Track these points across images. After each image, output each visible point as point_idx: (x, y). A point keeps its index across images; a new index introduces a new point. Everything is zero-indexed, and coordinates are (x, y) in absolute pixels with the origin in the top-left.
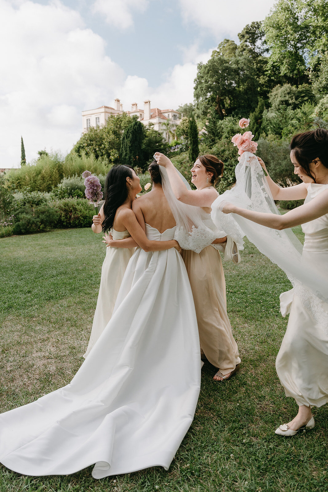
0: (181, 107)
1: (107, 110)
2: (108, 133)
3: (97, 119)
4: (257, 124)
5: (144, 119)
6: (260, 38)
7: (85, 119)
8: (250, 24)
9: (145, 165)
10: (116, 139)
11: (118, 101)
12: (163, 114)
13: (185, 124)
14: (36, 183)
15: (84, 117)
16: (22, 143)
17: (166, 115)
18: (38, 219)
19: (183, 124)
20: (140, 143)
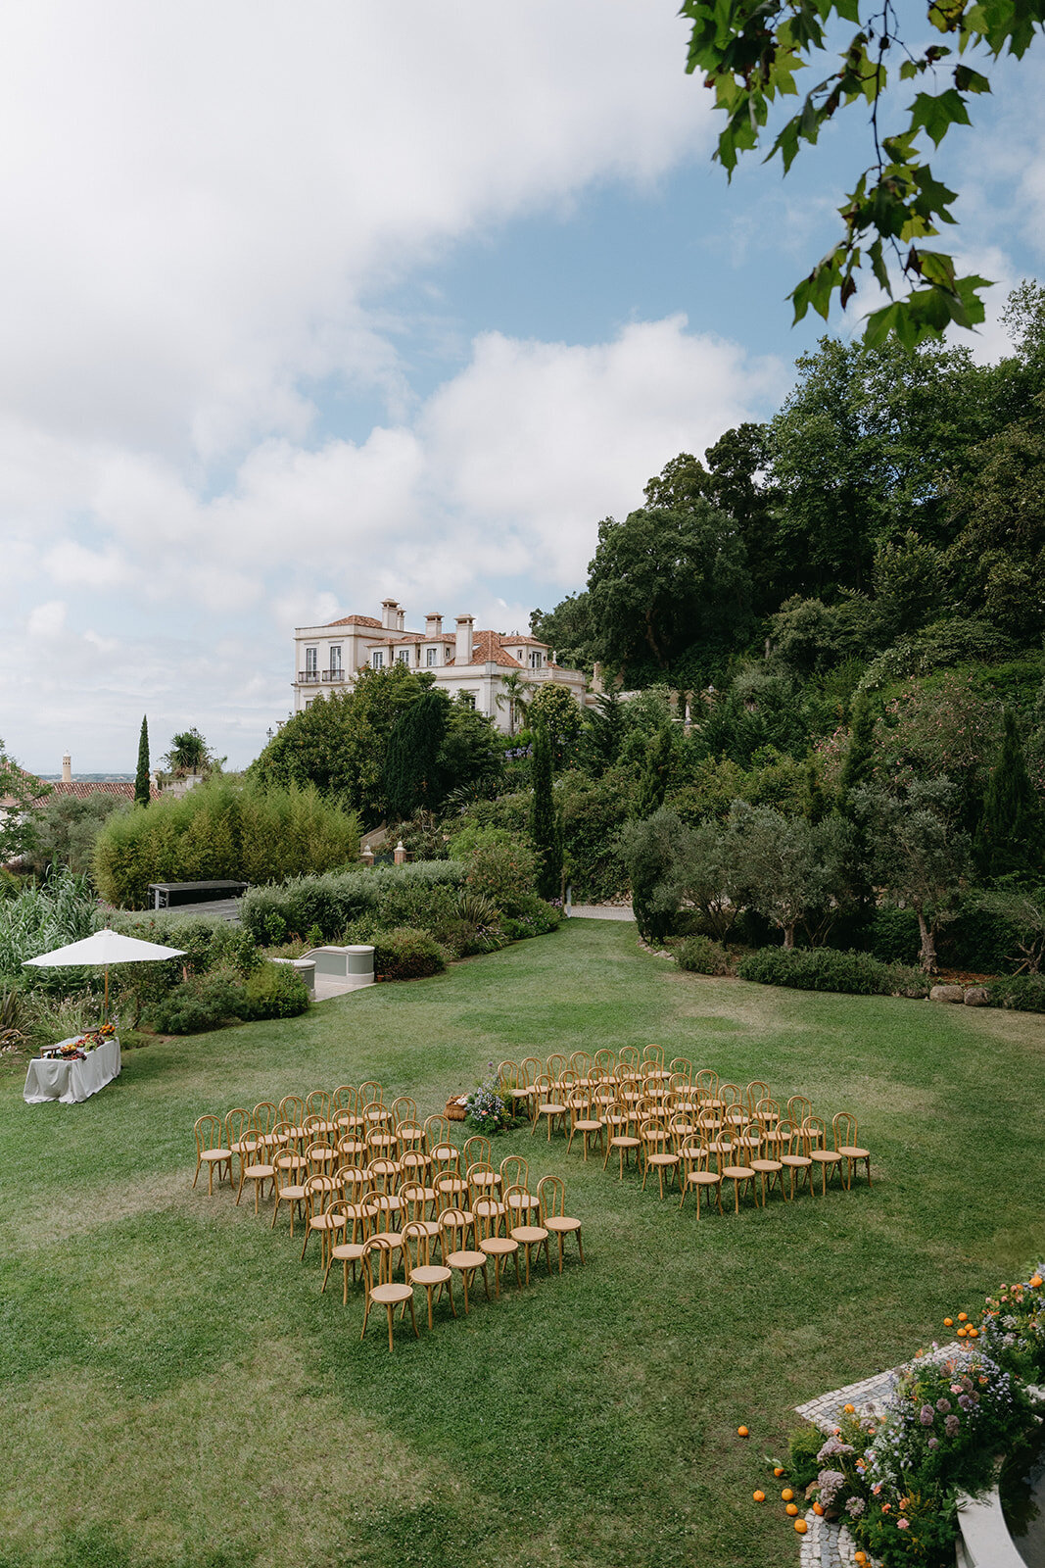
0: (572, 600)
1: (362, 631)
2: (358, 715)
3: (335, 651)
4: (658, 773)
5: (456, 662)
6: (760, 464)
7: (303, 648)
8: (737, 427)
9: (444, 802)
10: (375, 735)
11: (393, 605)
12: (505, 649)
13: (550, 699)
14: (174, 852)
15: (302, 643)
16: (144, 733)
17: (513, 652)
18: (208, 1008)
19: (545, 697)
20: (435, 748)
